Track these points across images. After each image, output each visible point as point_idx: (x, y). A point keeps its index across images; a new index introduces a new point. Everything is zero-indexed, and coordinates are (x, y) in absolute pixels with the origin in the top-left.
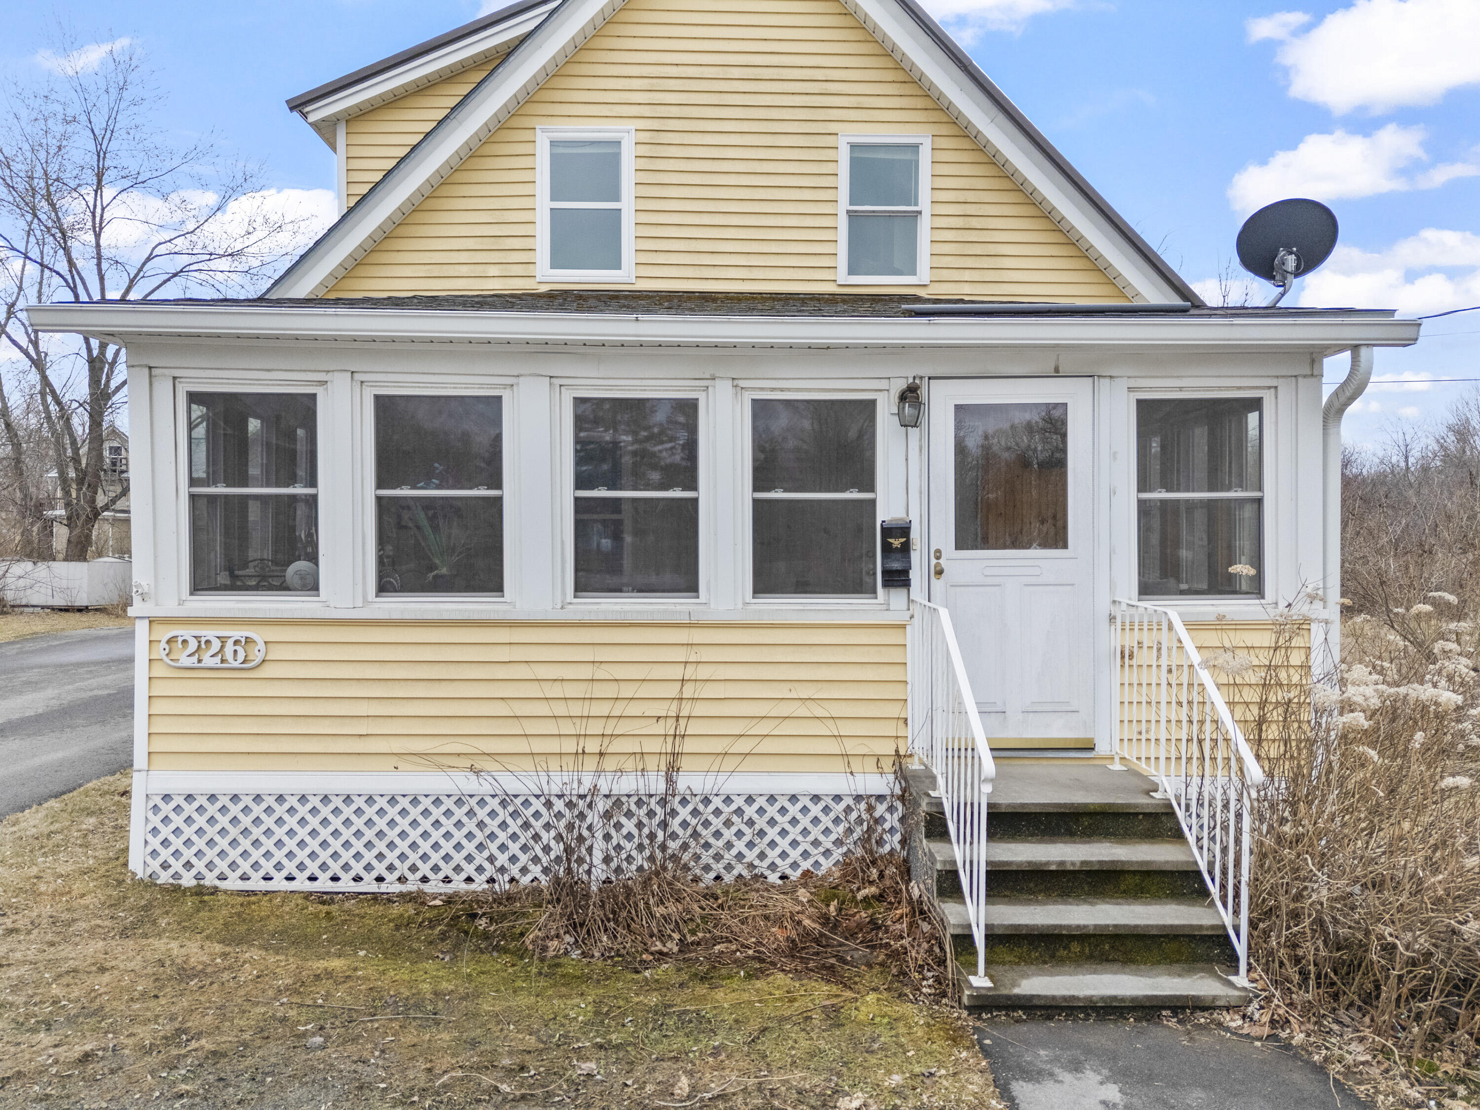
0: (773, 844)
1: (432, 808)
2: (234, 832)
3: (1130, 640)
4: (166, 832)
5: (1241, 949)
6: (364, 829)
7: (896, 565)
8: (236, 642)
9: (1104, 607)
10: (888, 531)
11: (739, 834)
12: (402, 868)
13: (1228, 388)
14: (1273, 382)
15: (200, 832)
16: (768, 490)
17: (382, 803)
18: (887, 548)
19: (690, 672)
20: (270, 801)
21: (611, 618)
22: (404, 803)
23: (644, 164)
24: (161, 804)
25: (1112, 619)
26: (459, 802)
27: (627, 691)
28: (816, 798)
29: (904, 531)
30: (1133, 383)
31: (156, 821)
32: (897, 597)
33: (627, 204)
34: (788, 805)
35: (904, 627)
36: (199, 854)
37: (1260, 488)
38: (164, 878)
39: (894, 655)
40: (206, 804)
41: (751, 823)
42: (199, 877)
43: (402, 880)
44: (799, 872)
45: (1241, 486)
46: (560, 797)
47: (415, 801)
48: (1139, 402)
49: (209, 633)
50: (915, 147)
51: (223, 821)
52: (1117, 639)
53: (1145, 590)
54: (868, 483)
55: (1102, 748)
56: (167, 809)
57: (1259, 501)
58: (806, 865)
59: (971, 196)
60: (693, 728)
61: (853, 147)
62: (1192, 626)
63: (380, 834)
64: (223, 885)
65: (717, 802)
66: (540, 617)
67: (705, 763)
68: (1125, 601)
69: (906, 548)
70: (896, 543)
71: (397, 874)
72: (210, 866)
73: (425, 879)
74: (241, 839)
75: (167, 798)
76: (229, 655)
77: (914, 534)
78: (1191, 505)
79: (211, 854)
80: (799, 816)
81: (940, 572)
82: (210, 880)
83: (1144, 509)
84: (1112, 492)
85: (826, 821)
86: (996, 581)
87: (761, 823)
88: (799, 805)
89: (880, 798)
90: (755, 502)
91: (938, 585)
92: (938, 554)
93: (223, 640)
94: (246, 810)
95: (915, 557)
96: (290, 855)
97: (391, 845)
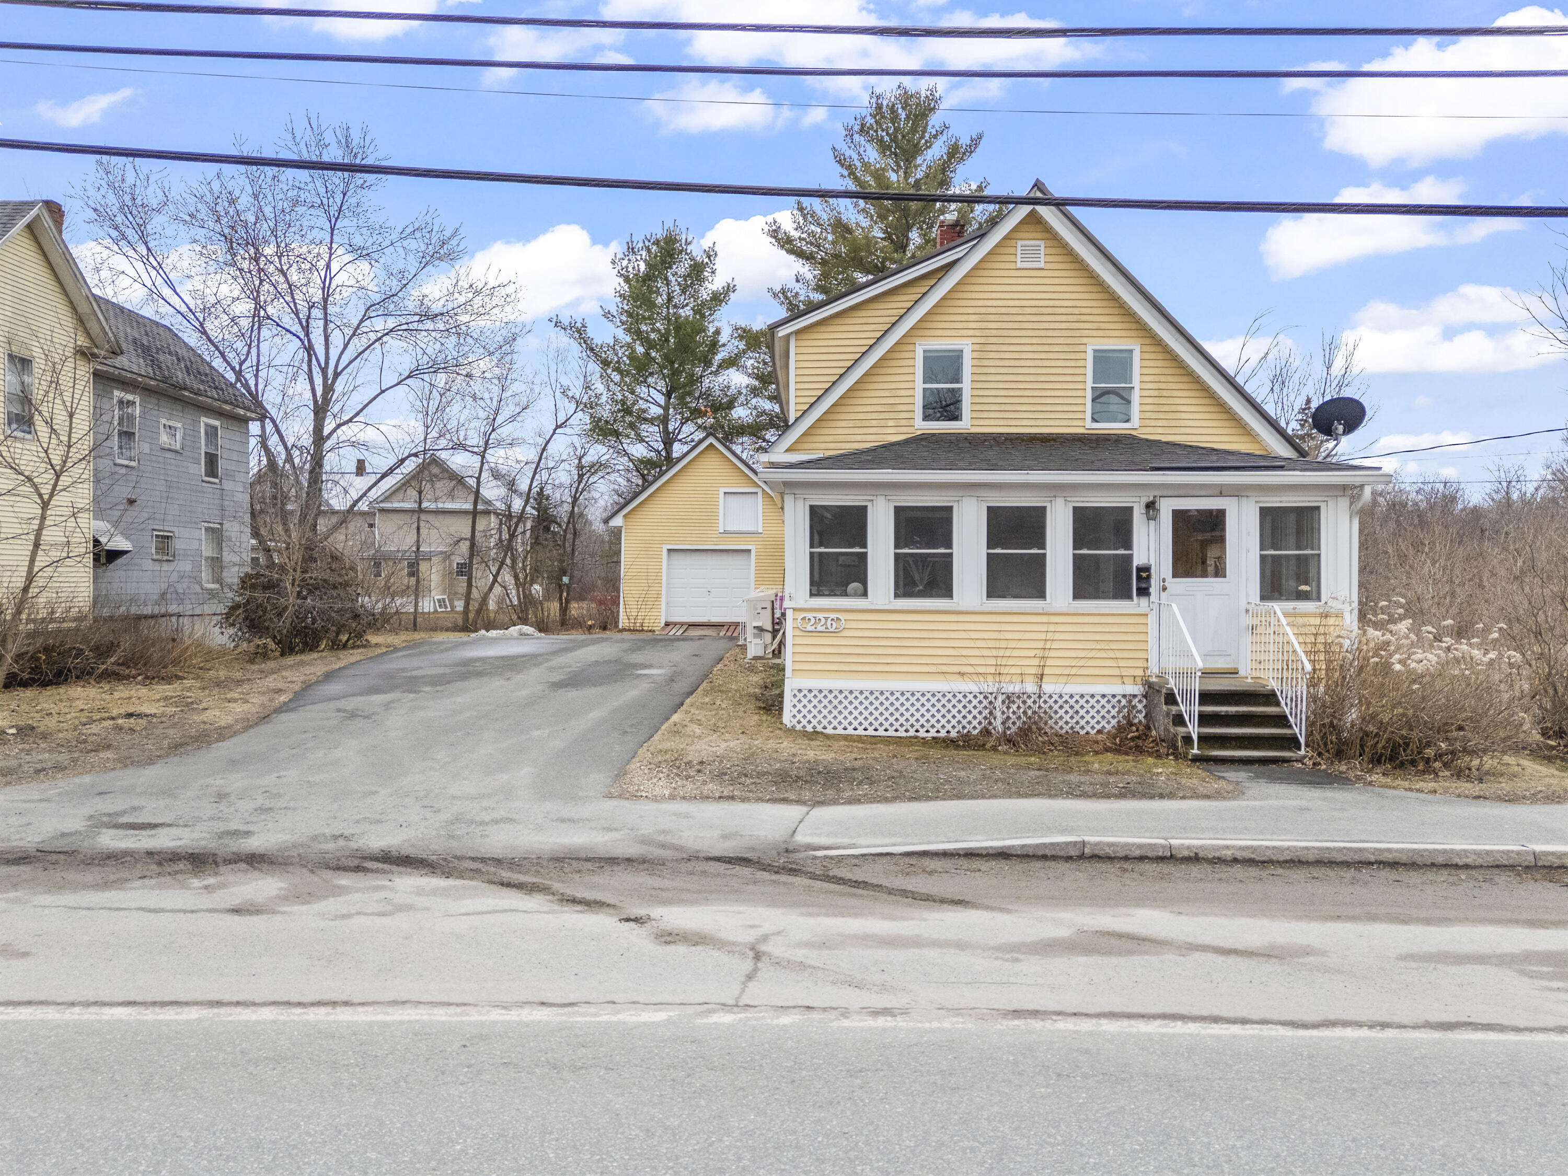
0: (1082, 717)
1: (921, 698)
2: (830, 707)
3: (1256, 621)
4: (799, 706)
5: (1302, 741)
6: (889, 707)
7: (1144, 585)
8: (832, 620)
9: (1243, 605)
10: (1140, 569)
11: (1066, 712)
12: (907, 725)
13: (1303, 502)
14: (1326, 499)
15: (815, 707)
16: (1080, 549)
17: (897, 695)
18: (1139, 578)
19: (1049, 636)
20: (846, 693)
21: (1005, 610)
22: (908, 695)
23: (976, 362)
24: (797, 694)
25: (1247, 611)
26: (933, 695)
27: (1012, 644)
28: (1103, 696)
29: (1147, 569)
30: (1257, 499)
31: (795, 701)
32: (1144, 601)
33: (966, 385)
34: (1090, 699)
35: (1147, 615)
36: (815, 717)
37: (1319, 549)
38: (799, 727)
39: (1142, 629)
40: (818, 694)
41: (1072, 707)
42: (814, 727)
43: (907, 731)
44: (1095, 731)
45: (1312, 549)
46: (981, 693)
47: (913, 695)
48: (1261, 508)
49: (820, 615)
50: (1131, 351)
51: (825, 702)
52: (1249, 621)
53: (1263, 598)
54: (1128, 545)
55: (1242, 673)
56: (800, 696)
57: (1319, 555)
58: (1098, 727)
59: (1162, 378)
60: (1049, 662)
61: (1095, 351)
62: (1286, 615)
63: (897, 709)
64: (825, 731)
65: (1055, 697)
66: (971, 609)
67: (1054, 679)
68: (1253, 602)
69: (1149, 577)
70: (1144, 575)
71: (904, 728)
72: (819, 723)
73: (917, 731)
74: (833, 710)
75: (800, 691)
76: (829, 626)
77: (1153, 571)
78: (1287, 556)
79: (820, 717)
80: (1095, 705)
81: (1164, 589)
82: (819, 729)
83: (1263, 558)
84: (1248, 551)
85: (1109, 707)
86: (1191, 593)
87: (1077, 707)
88: (1095, 699)
89: (1135, 696)
90: (1074, 555)
91: (1164, 595)
92: (1164, 580)
93: (826, 619)
94: (836, 697)
95: (1153, 581)
96: (856, 718)
97: (902, 715)
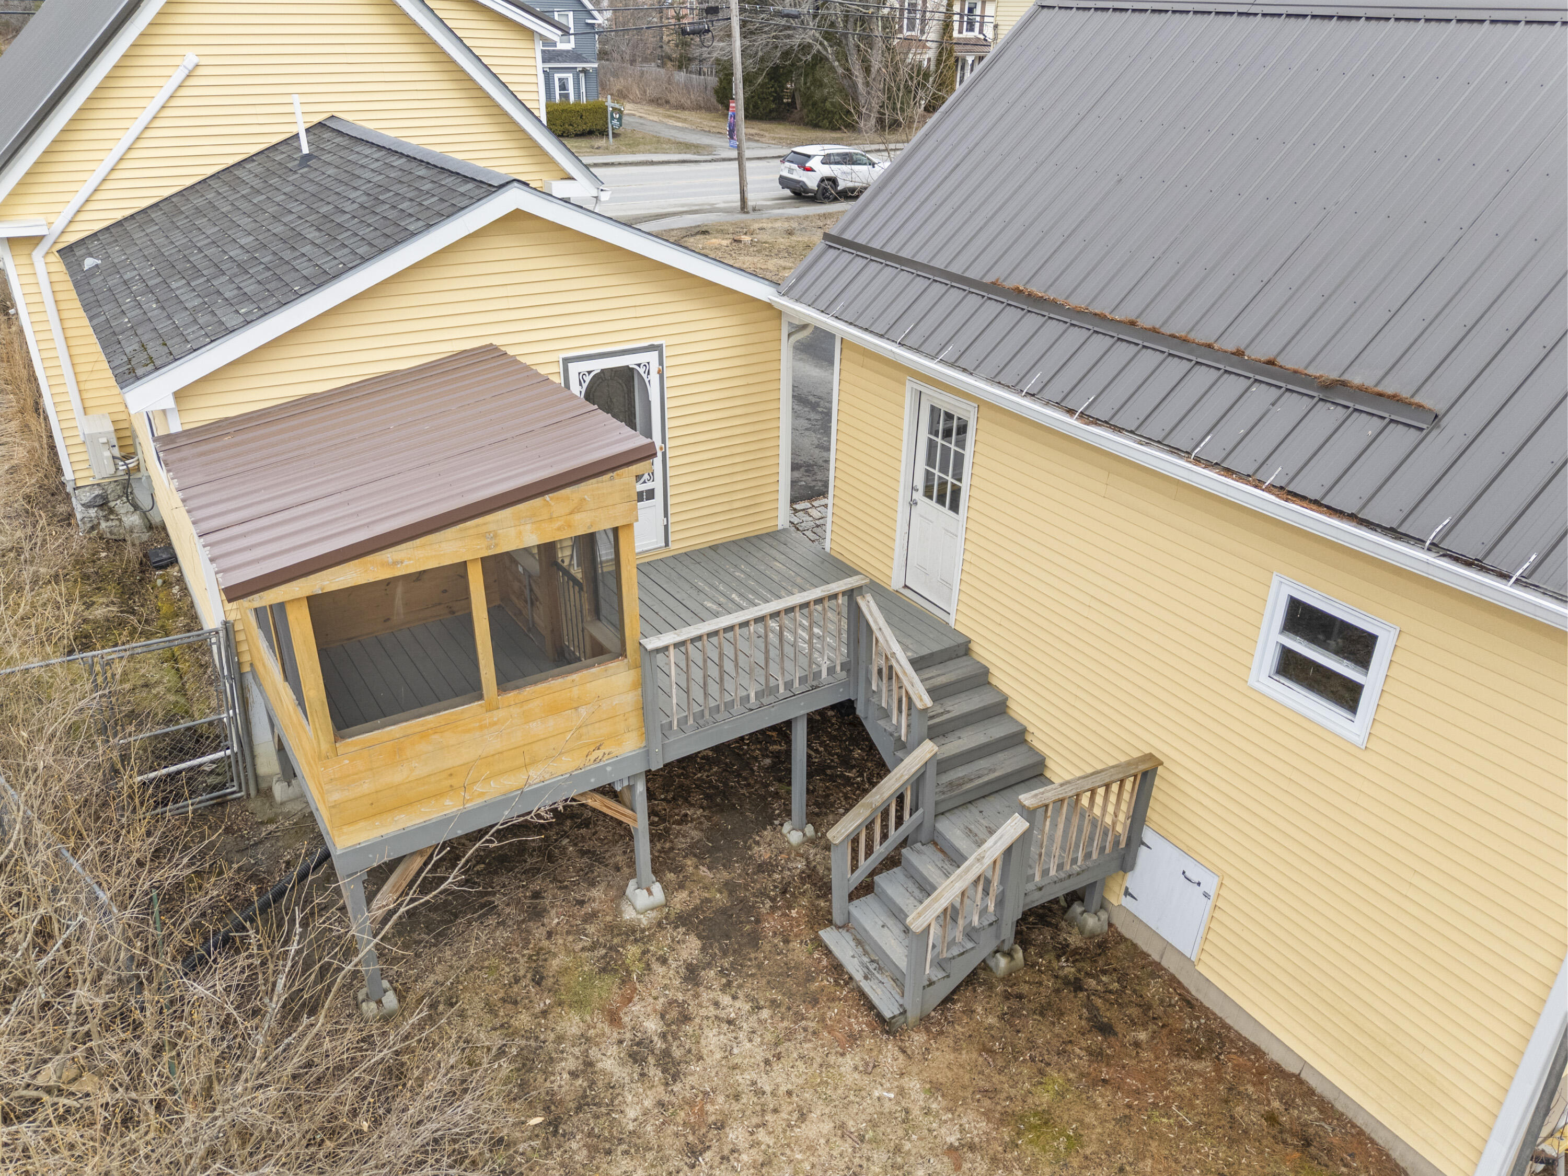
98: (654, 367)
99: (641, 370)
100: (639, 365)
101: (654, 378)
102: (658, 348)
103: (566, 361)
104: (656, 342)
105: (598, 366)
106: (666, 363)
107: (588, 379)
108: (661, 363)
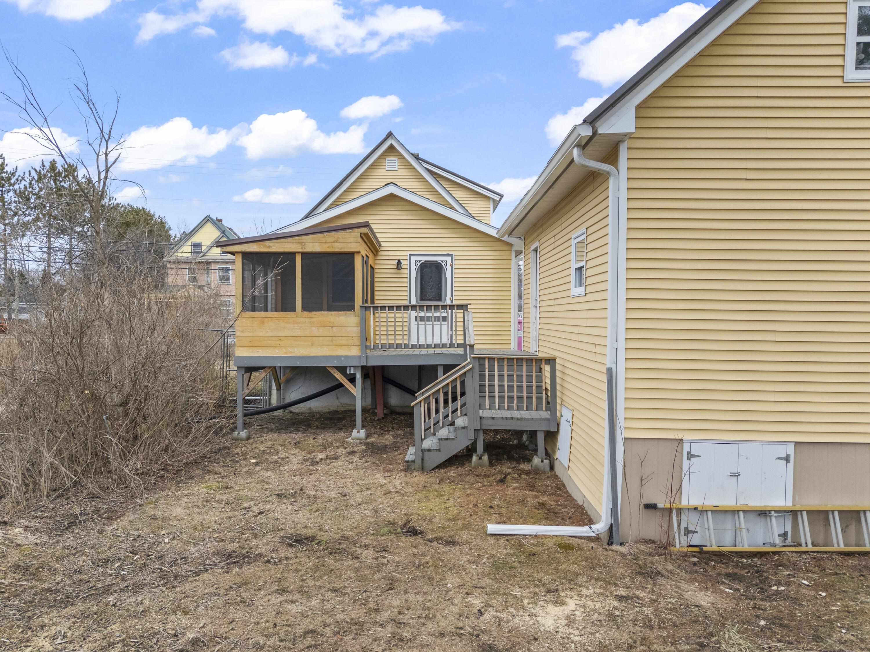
98: (449, 263)
99: (443, 264)
100: (442, 261)
101: (449, 268)
102: (451, 255)
103: (411, 255)
104: (450, 253)
105: (424, 259)
106: (454, 262)
107: (419, 264)
108: (452, 261)
